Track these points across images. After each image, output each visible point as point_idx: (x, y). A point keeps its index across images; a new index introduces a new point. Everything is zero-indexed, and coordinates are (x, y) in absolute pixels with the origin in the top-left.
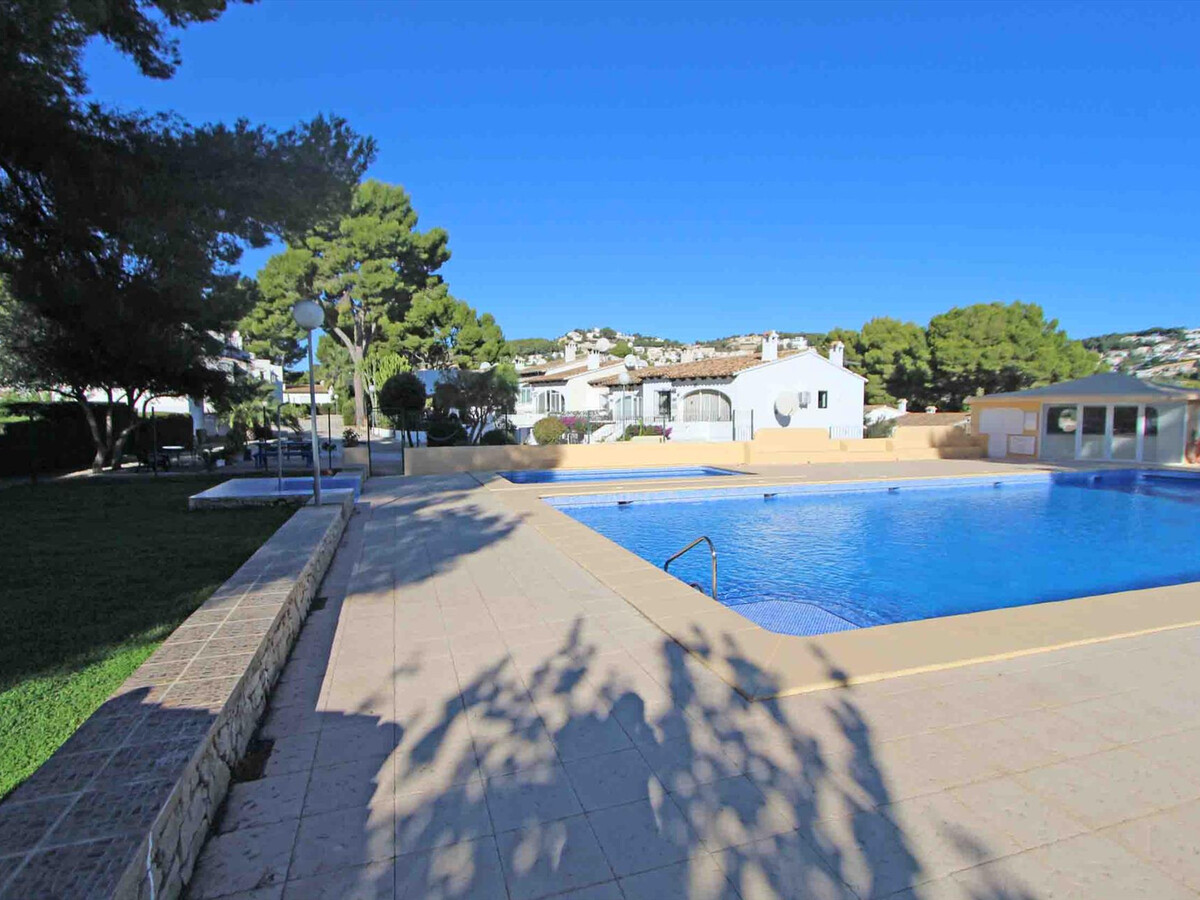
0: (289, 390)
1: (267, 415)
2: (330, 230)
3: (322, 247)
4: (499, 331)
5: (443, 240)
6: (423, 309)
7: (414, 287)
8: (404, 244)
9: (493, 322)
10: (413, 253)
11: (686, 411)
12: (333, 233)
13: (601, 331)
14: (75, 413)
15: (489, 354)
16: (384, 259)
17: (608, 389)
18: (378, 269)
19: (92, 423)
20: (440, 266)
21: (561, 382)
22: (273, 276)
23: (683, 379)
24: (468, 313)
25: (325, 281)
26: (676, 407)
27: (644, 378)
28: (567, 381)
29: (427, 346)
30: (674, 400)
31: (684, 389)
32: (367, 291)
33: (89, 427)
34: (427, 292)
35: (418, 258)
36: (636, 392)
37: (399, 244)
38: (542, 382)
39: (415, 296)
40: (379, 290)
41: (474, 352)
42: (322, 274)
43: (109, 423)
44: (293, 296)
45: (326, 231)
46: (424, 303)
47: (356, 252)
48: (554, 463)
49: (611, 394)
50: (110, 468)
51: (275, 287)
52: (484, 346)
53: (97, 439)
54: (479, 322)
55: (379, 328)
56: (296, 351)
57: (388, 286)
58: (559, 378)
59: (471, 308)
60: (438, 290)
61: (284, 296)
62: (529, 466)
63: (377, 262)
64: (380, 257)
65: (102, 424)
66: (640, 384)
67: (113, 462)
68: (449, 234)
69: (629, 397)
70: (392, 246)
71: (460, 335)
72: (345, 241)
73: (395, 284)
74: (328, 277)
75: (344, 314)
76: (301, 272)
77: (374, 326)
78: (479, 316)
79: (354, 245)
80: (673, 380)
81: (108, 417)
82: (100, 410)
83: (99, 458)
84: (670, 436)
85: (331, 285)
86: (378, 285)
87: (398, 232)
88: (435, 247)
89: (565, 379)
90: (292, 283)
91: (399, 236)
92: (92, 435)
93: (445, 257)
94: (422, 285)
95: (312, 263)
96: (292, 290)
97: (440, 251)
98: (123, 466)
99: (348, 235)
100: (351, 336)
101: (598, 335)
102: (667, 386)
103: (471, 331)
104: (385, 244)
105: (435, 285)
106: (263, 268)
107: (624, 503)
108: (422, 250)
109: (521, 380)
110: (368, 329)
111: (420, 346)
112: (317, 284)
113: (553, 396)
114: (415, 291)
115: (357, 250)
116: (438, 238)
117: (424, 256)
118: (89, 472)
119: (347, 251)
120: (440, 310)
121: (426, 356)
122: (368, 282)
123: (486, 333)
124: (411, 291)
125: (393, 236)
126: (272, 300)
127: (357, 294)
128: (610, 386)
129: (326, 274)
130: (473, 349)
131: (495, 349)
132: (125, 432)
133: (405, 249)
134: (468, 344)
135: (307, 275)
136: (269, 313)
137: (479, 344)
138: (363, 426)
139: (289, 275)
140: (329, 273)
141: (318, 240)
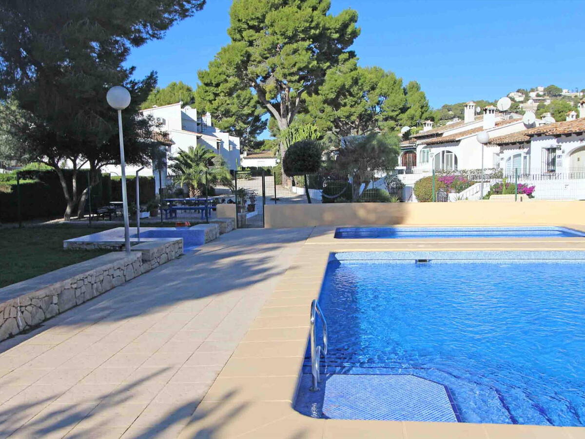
0: (250, 156)
1: (209, 177)
2: (260, 22)
3: (254, 38)
4: (423, 97)
5: (353, 19)
6: (334, 83)
7: (328, 64)
8: (317, 27)
9: (418, 89)
10: (325, 34)
11: (572, 168)
12: (262, 25)
13: (545, 90)
14: (52, 177)
15: (412, 119)
16: (300, 43)
17: (499, 148)
18: (295, 51)
19: (64, 185)
20: (352, 43)
21: (454, 142)
22: (219, 66)
23: (568, 135)
24: (395, 83)
25: (256, 66)
26: (560, 165)
27: (531, 136)
28: (459, 141)
29: (356, 115)
30: (559, 156)
31: (568, 146)
32: (286, 71)
33: (62, 188)
34: (339, 66)
35: (330, 38)
36: (526, 150)
37: (313, 28)
38: (437, 143)
39: (328, 72)
40: (295, 69)
41: (398, 118)
42: (254, 61)
43: (74, 184)
44: (233, 80)
45: (256, 24)
46: (336, 77)
47: (278, 39)
48: (399, 220)
49: (502, 152)
50: (77, 217)
51: (220, 74)
52: (409, 111)
53: (67, 196)
54: (405, 90)
55: (303, 102)
56: (258, 124)
57: (302, 65)
58: (452, 138)
59: (397, 78)
60: (349, 64)
61: (226, 81)
62: (374, 223)
63: (295, 46)
64: (297, 41)
65: (70, 186)
66: (529, 142)
67: (79, 213)
68: (358, 13)
69: (520, 155)
70: (306, 31)
71: (386, 103)
72: (270, 31)
73: (309, 63)
74: (259, 62)
75: (270, 92)
76: (238, 59)
77: (297, 100)
78: (405, 84)
79: (276, 33)
80: (557, 136)
81: (74, 180)
82: (68, 174)
83: (68, 210)
84: (533, 194)
85: (261, 69)
86: (295, 65)
87: (312, 17)
88: (345, 26)
89: (457, 139)
90: (232, 70)
91: (312, 21)
92: (64, 194)
93: (355, 34)
94: (335, 62)
95: (247, 52)
96: (233, 75)
97: (349, 30)
98: (85, 216)
99: (272, 26)
100: (279, 110)
101: (541, 93)
102: (553, 142)
103: (397, 98)
104: (300, 29)
105: (346, 60)
106: (213, 60)
107: (425, 261)
108: (333, 31)
109: (419, 142)
110: (293, 103)
111: (351, 115)
112: (251, 69)
113: (447, 156)
114: (329, 67)
115: (279, 36)
116: (348, 18)
117: (336, 36)
118: (62, 221)
119: (272, 38)
120: (348, 83)
121: (357, 123)
122: (286, 63)
123: (412, 100)
124: (325, 68)
125: (307, 21)
126: (218, 85)
127: (279, 74)
128: (499, 145)
129: (257, 60)
130: (397, 115)
131: (418, 114)
132: (85, 191)
133: (317, 32)
134: (393, 111)
135: (243, 61)
136: (216, 95)
137: (404, 110)
138: (287, 185)
139: (230, 63)
140: (259, 59)
141: (252, 32)
